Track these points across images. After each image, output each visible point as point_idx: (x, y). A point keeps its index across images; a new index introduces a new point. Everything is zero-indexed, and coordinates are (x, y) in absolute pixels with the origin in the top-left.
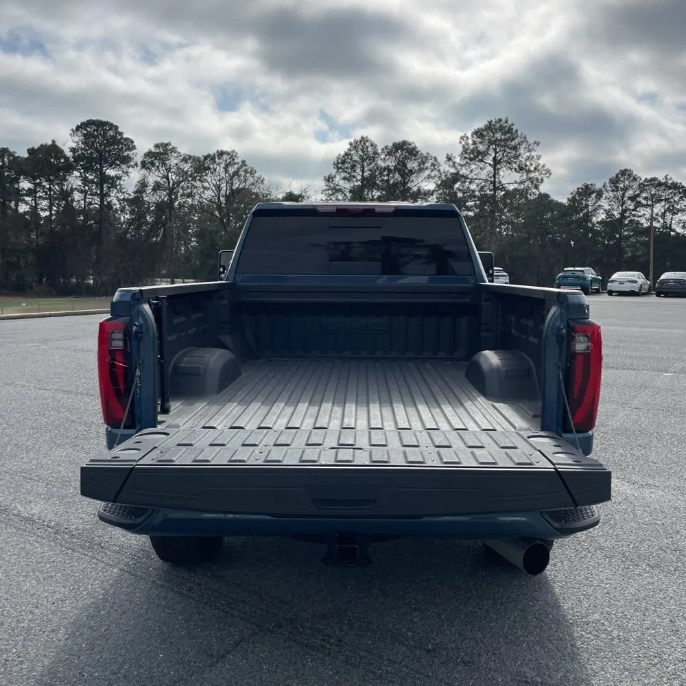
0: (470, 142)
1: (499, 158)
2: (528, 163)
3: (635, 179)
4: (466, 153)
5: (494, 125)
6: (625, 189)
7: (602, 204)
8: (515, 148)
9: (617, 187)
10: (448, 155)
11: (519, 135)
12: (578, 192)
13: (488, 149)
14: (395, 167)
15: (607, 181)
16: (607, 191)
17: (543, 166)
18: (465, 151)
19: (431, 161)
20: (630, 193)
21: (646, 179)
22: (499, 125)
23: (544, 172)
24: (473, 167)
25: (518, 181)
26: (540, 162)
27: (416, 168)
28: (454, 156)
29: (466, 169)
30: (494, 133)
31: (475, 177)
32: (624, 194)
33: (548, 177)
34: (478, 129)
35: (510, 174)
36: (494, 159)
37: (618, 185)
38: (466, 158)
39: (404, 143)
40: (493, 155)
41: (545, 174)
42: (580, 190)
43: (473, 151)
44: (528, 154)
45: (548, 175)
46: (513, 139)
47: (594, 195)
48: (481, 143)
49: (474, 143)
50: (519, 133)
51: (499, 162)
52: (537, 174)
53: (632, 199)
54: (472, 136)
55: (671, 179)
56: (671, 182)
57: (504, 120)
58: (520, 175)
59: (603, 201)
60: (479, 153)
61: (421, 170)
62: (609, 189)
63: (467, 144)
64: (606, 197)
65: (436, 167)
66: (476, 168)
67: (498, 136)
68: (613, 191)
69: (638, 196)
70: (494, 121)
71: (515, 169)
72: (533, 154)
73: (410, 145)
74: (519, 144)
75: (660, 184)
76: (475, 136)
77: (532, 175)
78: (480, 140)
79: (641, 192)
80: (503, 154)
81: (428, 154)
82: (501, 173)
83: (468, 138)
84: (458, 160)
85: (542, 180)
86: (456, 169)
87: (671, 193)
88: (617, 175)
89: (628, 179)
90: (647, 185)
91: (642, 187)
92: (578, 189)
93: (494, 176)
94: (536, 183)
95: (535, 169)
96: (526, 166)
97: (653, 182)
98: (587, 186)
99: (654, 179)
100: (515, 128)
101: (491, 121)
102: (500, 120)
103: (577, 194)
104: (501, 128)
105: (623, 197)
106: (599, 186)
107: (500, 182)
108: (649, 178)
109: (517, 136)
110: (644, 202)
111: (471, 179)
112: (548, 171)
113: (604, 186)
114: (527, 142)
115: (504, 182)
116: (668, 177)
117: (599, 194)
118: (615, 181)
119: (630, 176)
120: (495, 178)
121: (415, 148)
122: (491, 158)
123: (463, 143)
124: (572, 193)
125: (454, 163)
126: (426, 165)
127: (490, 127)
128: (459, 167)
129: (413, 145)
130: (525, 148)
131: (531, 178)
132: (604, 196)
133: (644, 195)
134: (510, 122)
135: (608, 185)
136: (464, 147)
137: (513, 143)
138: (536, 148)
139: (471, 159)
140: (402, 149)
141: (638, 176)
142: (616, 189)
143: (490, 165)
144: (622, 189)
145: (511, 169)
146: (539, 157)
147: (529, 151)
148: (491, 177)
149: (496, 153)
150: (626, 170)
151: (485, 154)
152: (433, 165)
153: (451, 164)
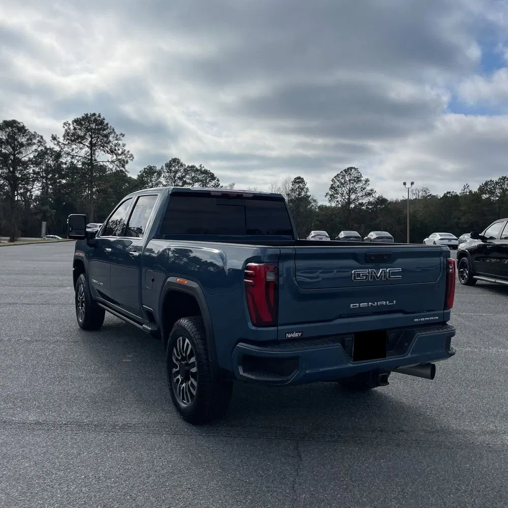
0: (72, 128)
1: (94, 142)
2: (117, 148)
3: (182, 165)
4: (68, 136)
5: (90, 118)
6: (176, 172)
7: (161, 181)
8: (107, 136)
9: (171, 170)
10: (53, 135)
11: (109, 127)
12: (145, 170)
13: (85, 134)
14: (7, 140)
15: (164, 165)
16: (164, 172)
17: (128, 152)
18: (67, 134)
19: (38, 138)
20: (179, 174)
21: (188, 166)
22: (93, 118)
23: (128, 156)
24: (74, 146)
25: (110, 160)
26: (125, 148)
27: (24, 143)
28: (58, 136)
29: (69, 148)
30: (90, 124)
31: (76, 154)
32: (175, 175)
33: (132, 160)
34: (77, 119)
35: (103, 155)
36: (91, 142)
37: (171, 168)
38: (68, 139)
39: (14, 122)
40: (90, 139)
41: (130, 157)
42: (146, 170)
43: (73, 135)
44: (116, 142)
45: (131, 158)
46: (104, 130)
47: (155, 174)
48: (79, 129)
49: (75, 129)
50: (109, 126)
51: (95, 145)
52: (124, 157)
53: (181, 178)
54: (73, 123)
55: (203, 167)
56: (203, 169)
57: (97, 115)
58: (112, 156)
59: (162, 178)
60: (79, 137)
61: (29, 144)
62: (165, 170)
63: (69, 129)
64: (164, 176)
65: (42, 144)
66: (76, 148)
67: (93, 126)
68: (168, 172)
69: (184, 177)
70: (89, 114)
71: (107, 151)
72: (120, 142)
73: (19, 123)
74: (109, 133)
75: (197, 170)
76: (75, 124)
77: (120, 157)
78: (79, 127)
79: (186, 174)
80: (97, 139)
81: (35, 132)
82: (97, 153)
83: (69, 124)
84: (61, 140)
85: (127, 162)
86: (60, 147)
87: (204, 176)
88: (170, 161)
89: (177, 165)
90: (189, 170)
91: (186, 171)
92: (145, 169)
93: (91, 155)
94: (123, 163)
95: (122, 153)
96: (115, 150)
97: (192, 168)
98: (151, 168)
99: (193, 167)
100: (106, 122)
101: (87, 114)
102: (94, 115)
103: (143, 172)
104: (95, 120)
105: (174, 177)
106: (158, 168)
107: (95, 160)
108: (190, 165)
109: (108, 128)
110: (188, 181)
111: (73, 156)
112: (132, 156)
113: (162, 169)
114: (115, 133)
115: (98, 160)
116: (202, 166)
117: (159, 174)
118: (169, 166)
119: (178, 163)
120: (92, 157)
121: (23, 127)
122: (89, 141)
123: (66, 128)
124: (140, 172)
125: (59, 142)
126: (34, 141)
127: (86, 118)
128: (62, 146)
129: (22, 124)
130: (114, 137)
131: (119, 159)
132: (162, 175)
133: (188, 176)
134: (102, 117)
135: (164, 168)
136: (66, 130)
137: (105, 132)
138: (122, 138)
139: (72, 141)
140: (12, 127)
141: (184, 163)
142: (170, 171)
143: (87, 146)
144: (174, 172)
145: (105, 151)
146: (124, 145)
147: (117, 140)
148: (88, 156)
149: (92, 138)
150: (176, 159)
151: (83, 138)
152: (39, 141)
153: (56, 142)
